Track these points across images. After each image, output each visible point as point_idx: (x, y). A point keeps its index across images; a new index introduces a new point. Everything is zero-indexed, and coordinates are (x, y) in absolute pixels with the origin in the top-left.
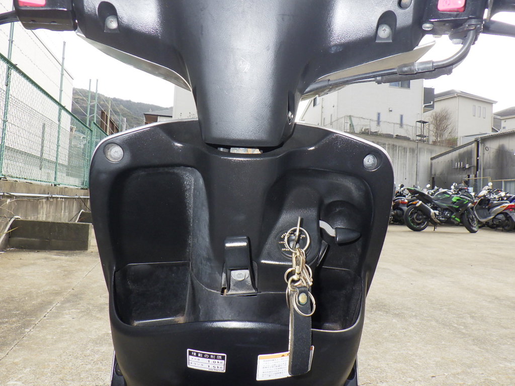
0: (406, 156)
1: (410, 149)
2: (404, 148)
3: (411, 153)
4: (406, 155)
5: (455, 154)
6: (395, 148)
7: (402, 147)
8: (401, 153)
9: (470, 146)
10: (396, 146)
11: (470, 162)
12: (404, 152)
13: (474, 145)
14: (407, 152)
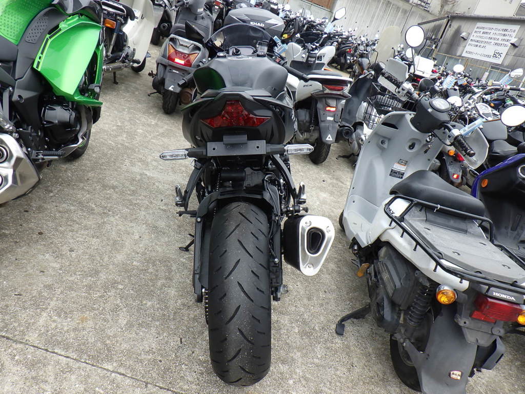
0: (397, 16)
1: (403, 9)
2: (398, 7)
3: (403, 14)
4: (398, 14)
5: (432, 24)
6: (389, 5)
7: (396, 5)
8: (394, 11)
9: (442, 21)
10: (391, 3)
11: (436, 35)
12: (397, 11)
13: (445, 21)
14: (398, 12)
